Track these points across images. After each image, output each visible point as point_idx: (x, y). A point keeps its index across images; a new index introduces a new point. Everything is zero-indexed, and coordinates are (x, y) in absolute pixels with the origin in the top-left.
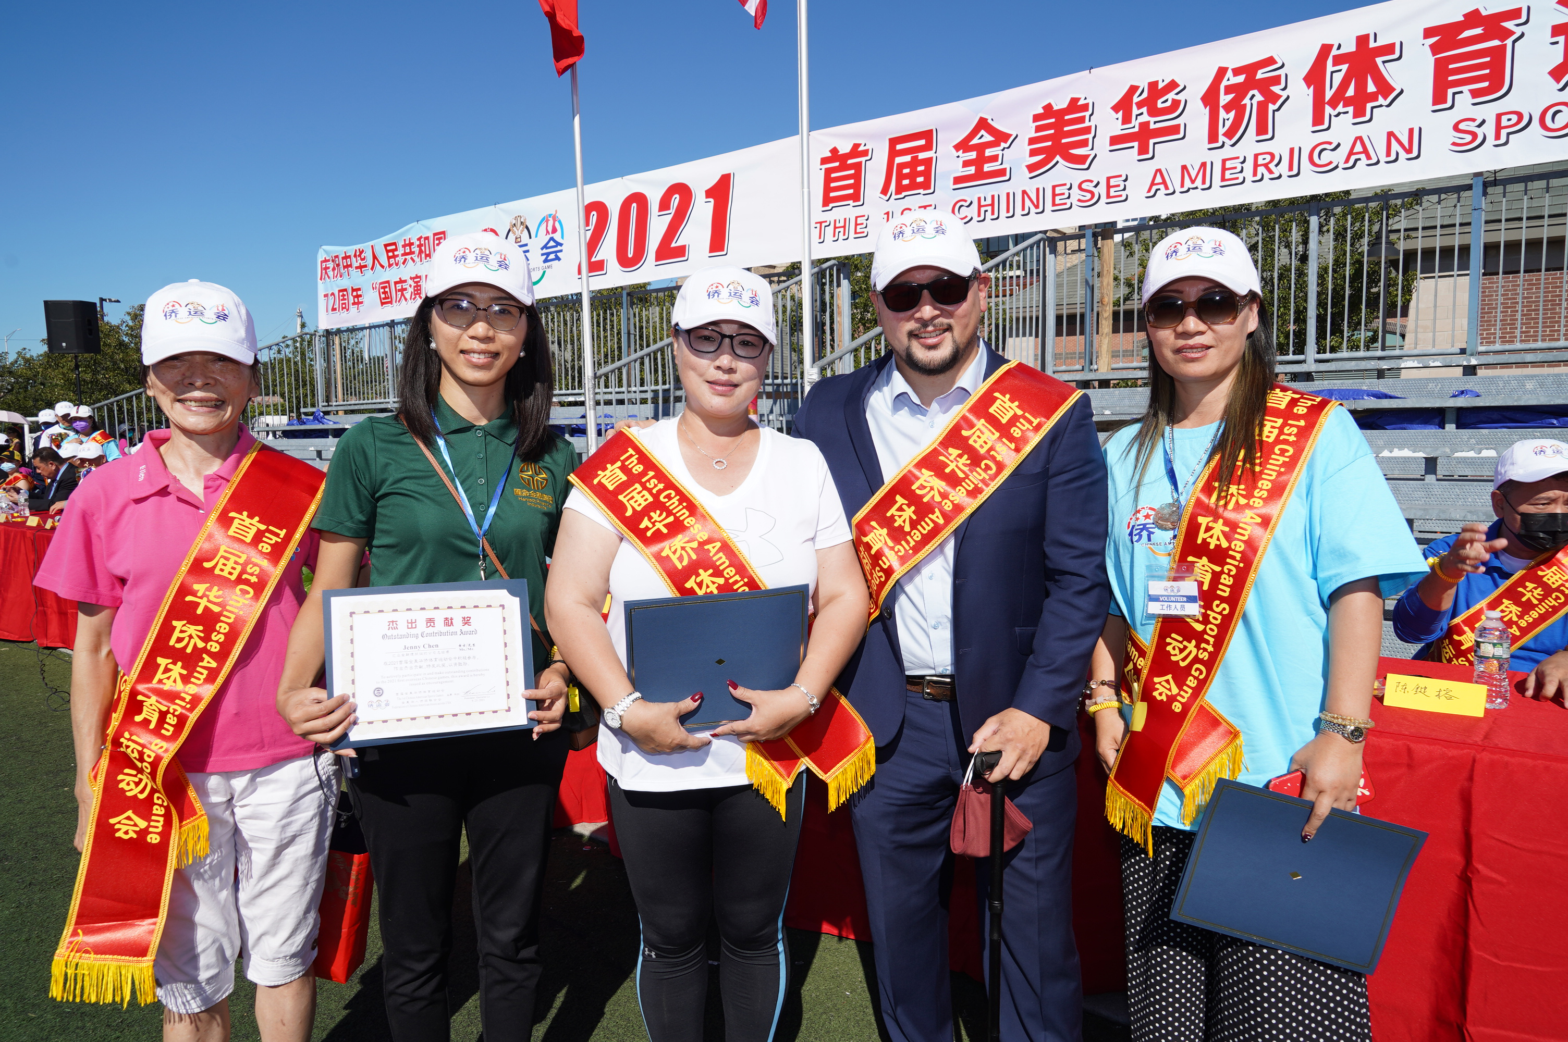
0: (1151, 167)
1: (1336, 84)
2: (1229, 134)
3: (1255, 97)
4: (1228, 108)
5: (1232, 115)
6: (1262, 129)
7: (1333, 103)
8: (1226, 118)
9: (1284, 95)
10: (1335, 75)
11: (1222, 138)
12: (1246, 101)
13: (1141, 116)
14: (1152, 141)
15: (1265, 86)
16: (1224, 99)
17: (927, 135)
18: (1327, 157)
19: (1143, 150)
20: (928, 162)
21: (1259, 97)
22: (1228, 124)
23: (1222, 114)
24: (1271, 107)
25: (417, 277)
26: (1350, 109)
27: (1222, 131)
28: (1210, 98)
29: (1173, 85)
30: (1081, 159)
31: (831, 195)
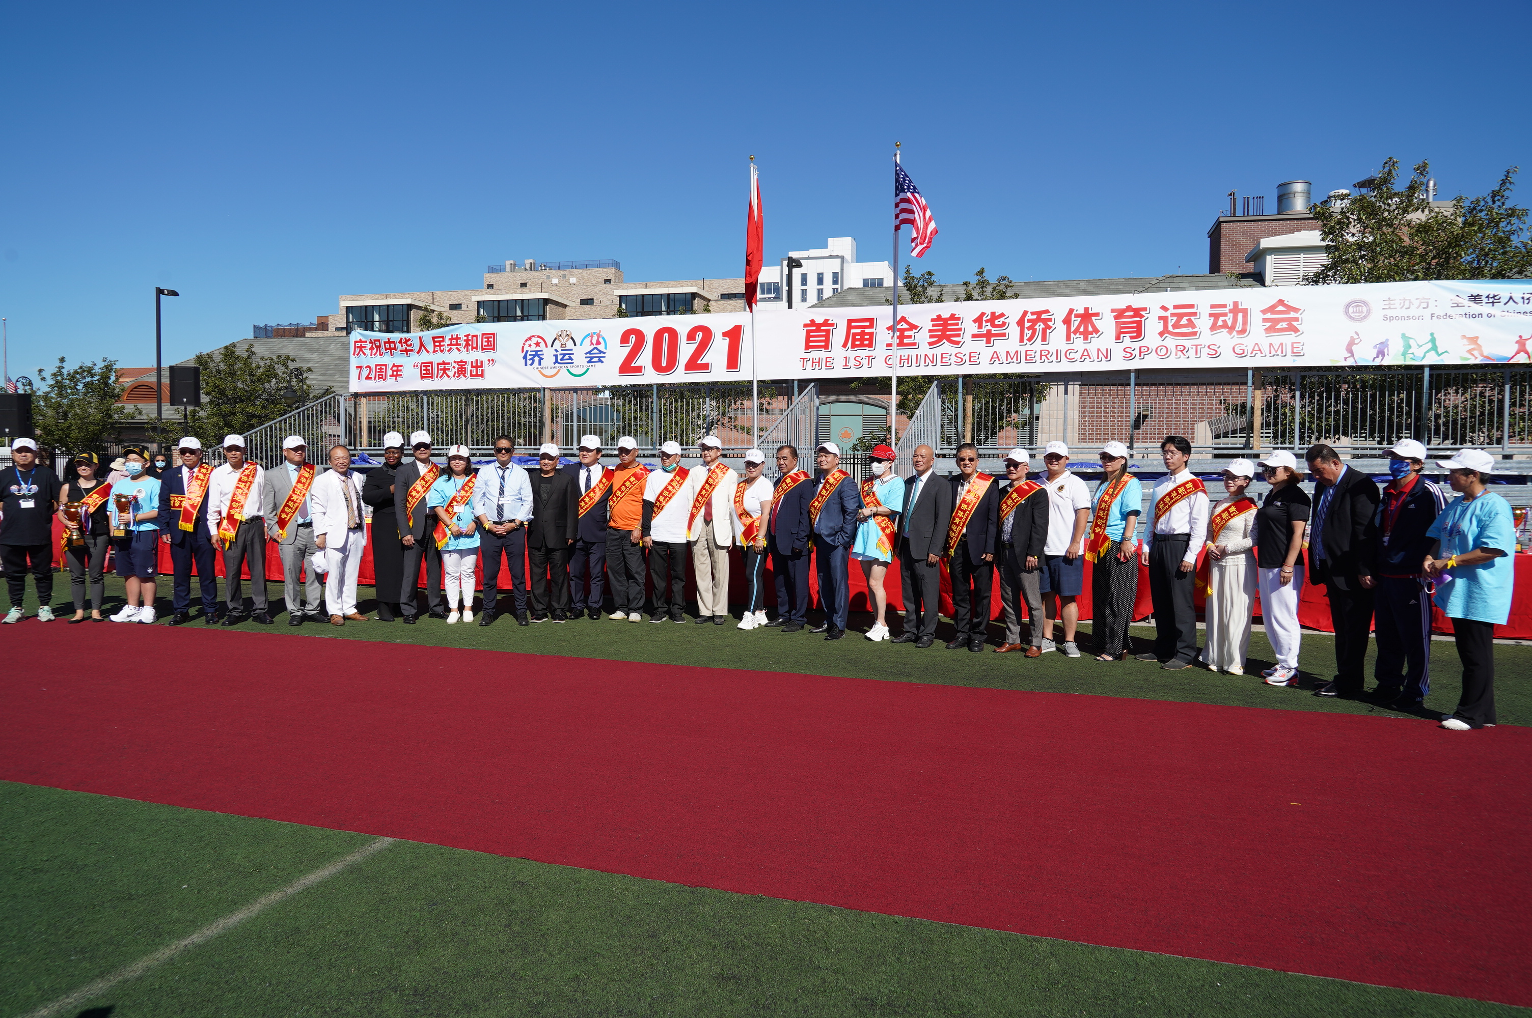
0: (992, 350)
1: (1076, 325)
2: (1029, 340)
3: (1040, 326)
4: (1029, 328)
5: (1031, 331)
6: (1044, 339)
7: (1075, 333)
8: (1028, 333)
9: (1054, 326)
10: (1075, 322)
11: (1026, 341)
12: (1037, 327)
13: (986, 327)
14: (992, 339)
15: (1045, 321)
16: (1027, 325)
17: (871, 321)
18: (1071, 356)
19: (988, 342)
20: (871, 334)
21: (1042, 326)
22: (1029, 336)
23: (1026, 331)
24: (1048, 331)
25: (462, 361)
26: (1082, 336)
27: (1026, 338)
28: (1020, 323)
29: (1002, 315)
30: (957, 343)
31: (811, 344)
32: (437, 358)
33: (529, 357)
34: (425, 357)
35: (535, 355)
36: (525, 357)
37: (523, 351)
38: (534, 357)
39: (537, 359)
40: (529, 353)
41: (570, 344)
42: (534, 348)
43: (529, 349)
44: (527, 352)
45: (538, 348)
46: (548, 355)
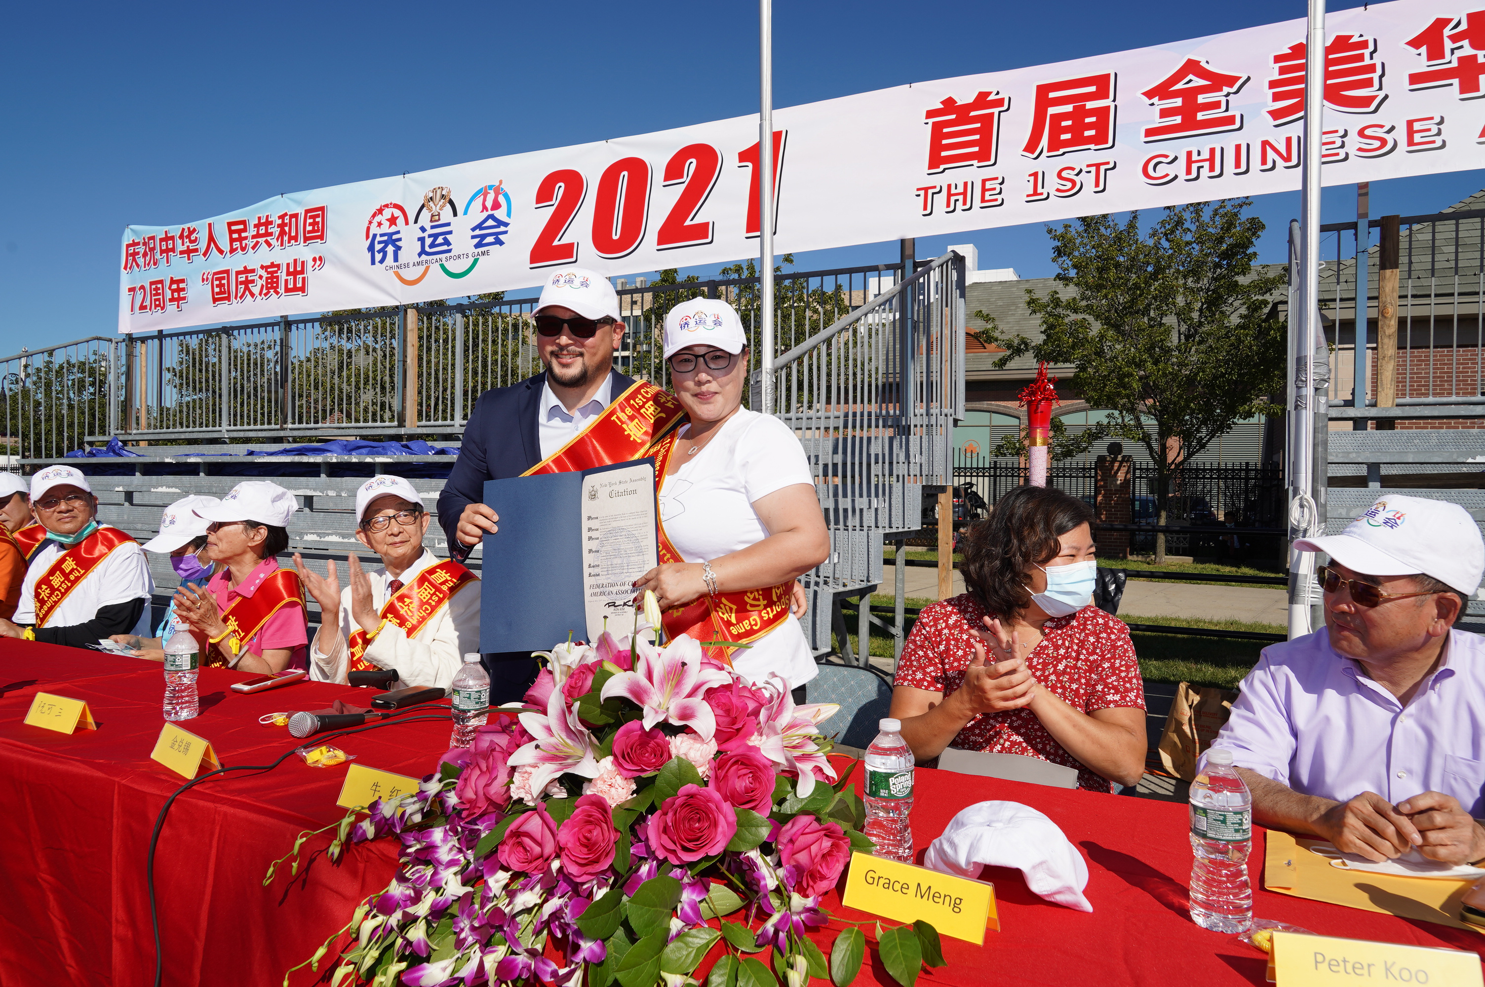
14: (1481, 78)
17: (1102, 80)
19: (1468, 88)
20: (1102, 111)
25: (273, 265)
30: (1366, 101)
31: (943, 154)
32: (235, 263)
33: (378, 247)
34: (218, 262)
35: (386, 243)
36: (371, 249)
37: (367, 237)
38: (386, 246)
39: (390, 249)
40: (378, 239)
41: (446, 214)
42: (386, 228)
43: (378, 231)
44: (375, 236)
45: (393, 229)
46: (409, 236)
